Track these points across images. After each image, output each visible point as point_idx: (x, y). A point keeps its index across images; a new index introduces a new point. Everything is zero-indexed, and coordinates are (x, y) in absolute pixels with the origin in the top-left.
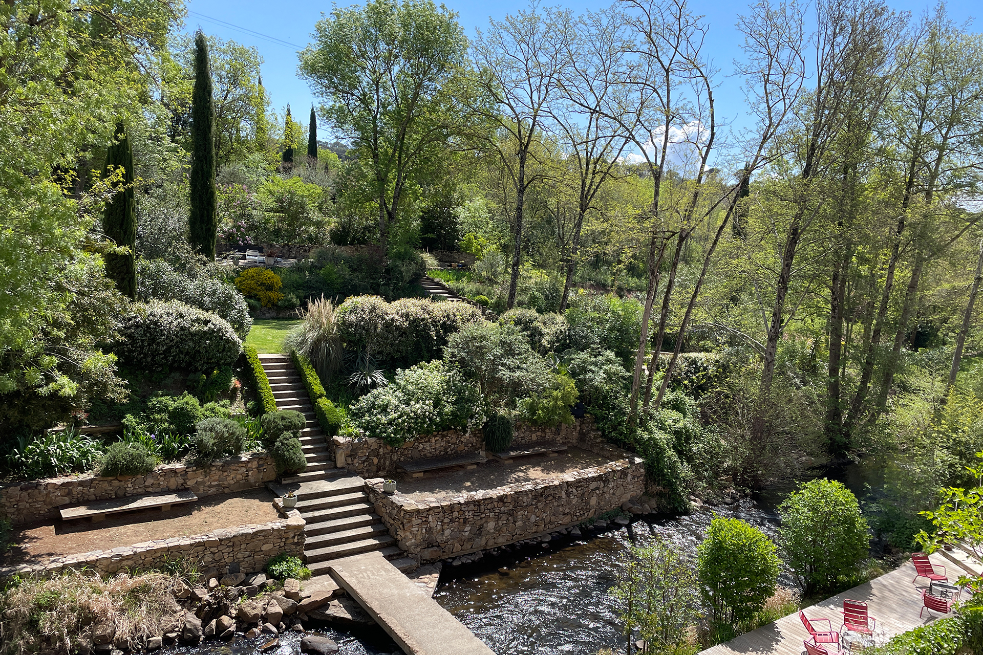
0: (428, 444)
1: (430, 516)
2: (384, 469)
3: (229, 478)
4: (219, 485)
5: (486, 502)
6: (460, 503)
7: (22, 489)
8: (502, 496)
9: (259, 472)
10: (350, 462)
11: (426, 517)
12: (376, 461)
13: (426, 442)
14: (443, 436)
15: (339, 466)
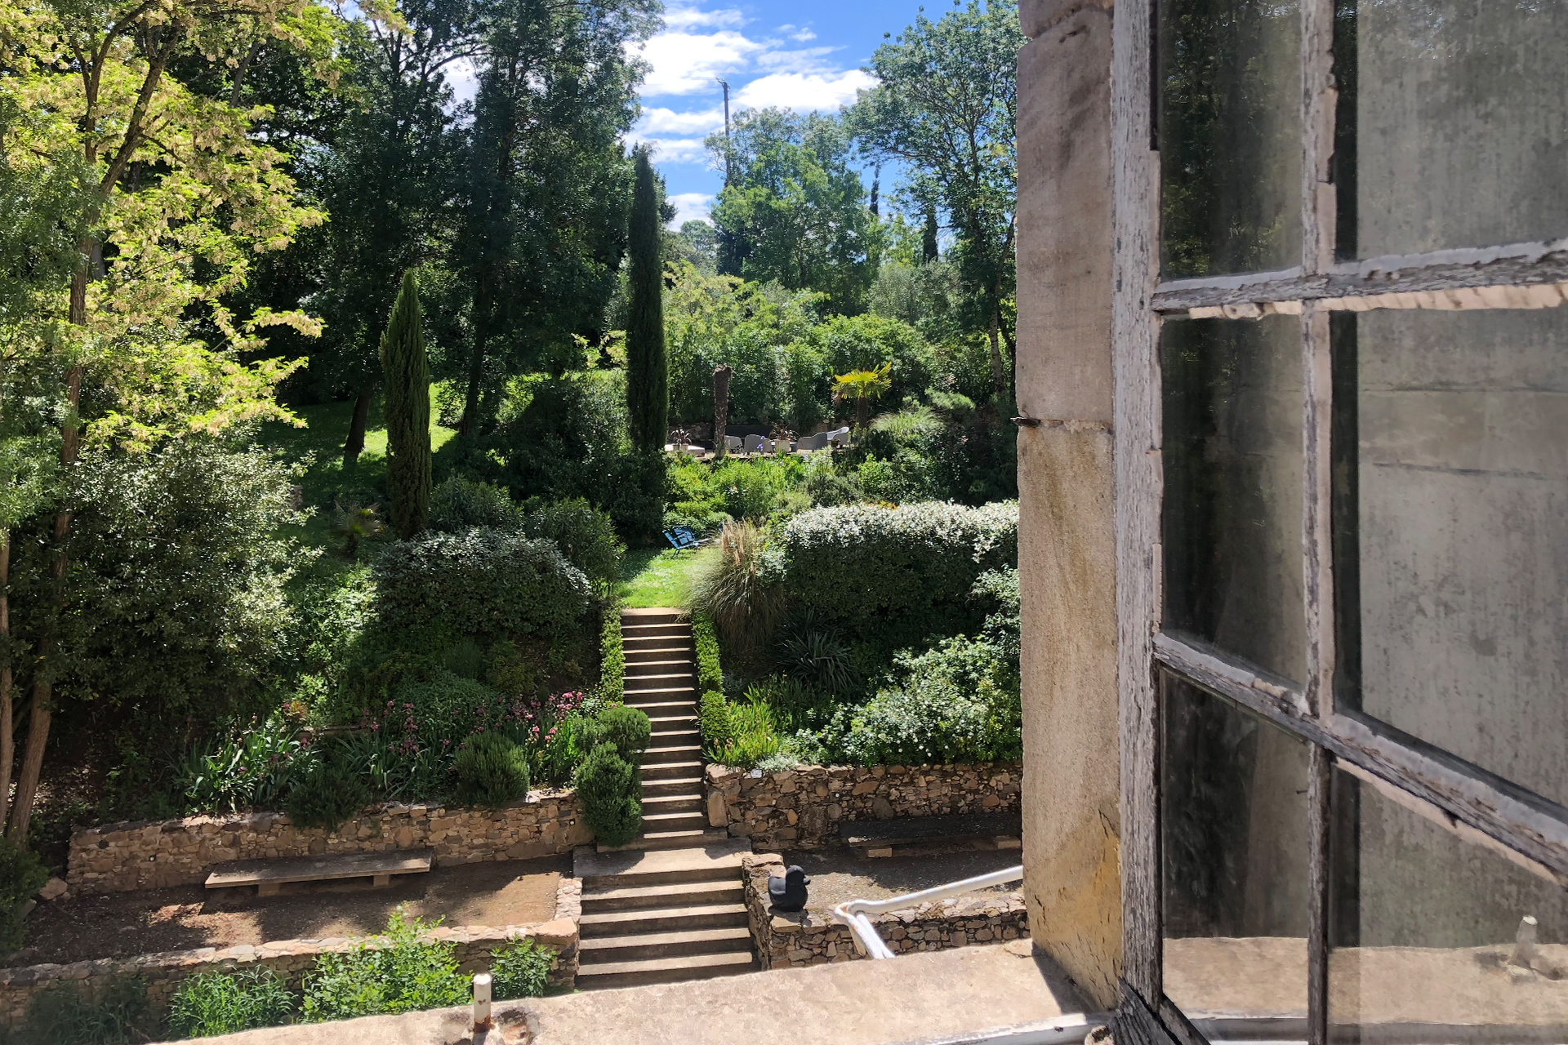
0: (910, 789)
1: (832, 946)
2: (812, 834)
3: (504, 834)
4: (485, 845)
5: (970, 925)
6: (901, 922)
7: (163, 831)
8: (1014, 914)
9: (562, 825)
10: (738, 817)
11: (820, 946)
12: (793, 817)
13: (906, 785)
14: (944, 775)
15: (713, 822)
